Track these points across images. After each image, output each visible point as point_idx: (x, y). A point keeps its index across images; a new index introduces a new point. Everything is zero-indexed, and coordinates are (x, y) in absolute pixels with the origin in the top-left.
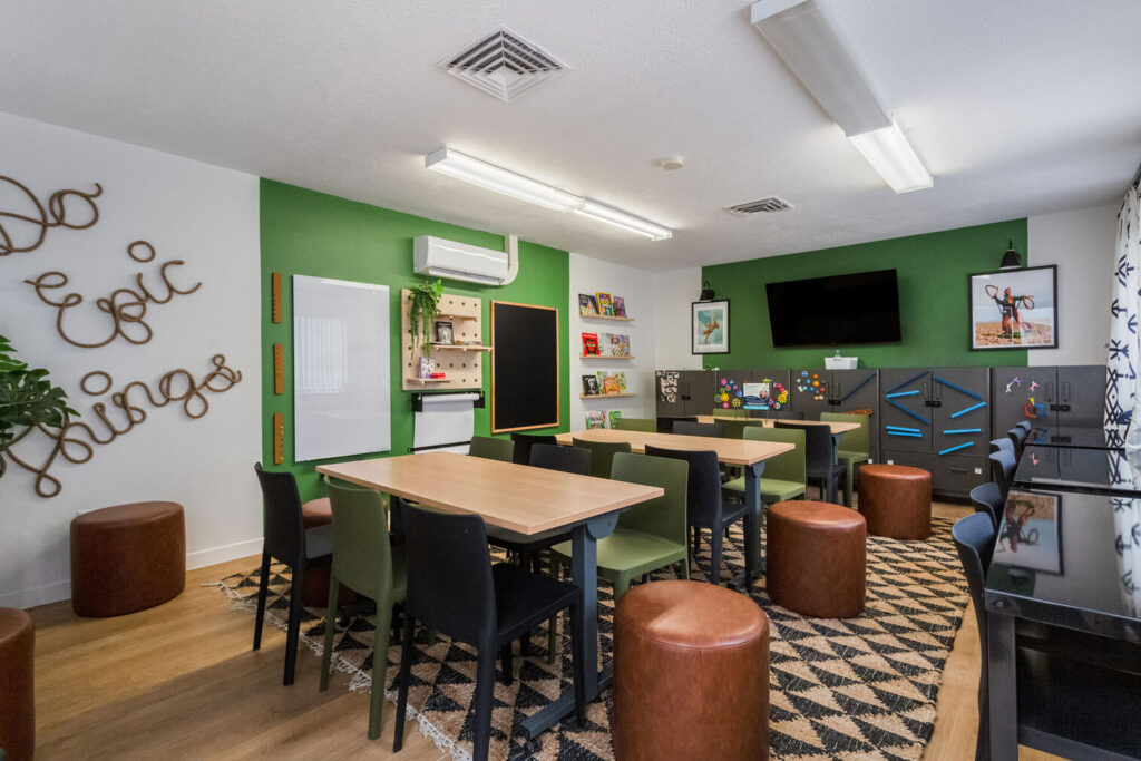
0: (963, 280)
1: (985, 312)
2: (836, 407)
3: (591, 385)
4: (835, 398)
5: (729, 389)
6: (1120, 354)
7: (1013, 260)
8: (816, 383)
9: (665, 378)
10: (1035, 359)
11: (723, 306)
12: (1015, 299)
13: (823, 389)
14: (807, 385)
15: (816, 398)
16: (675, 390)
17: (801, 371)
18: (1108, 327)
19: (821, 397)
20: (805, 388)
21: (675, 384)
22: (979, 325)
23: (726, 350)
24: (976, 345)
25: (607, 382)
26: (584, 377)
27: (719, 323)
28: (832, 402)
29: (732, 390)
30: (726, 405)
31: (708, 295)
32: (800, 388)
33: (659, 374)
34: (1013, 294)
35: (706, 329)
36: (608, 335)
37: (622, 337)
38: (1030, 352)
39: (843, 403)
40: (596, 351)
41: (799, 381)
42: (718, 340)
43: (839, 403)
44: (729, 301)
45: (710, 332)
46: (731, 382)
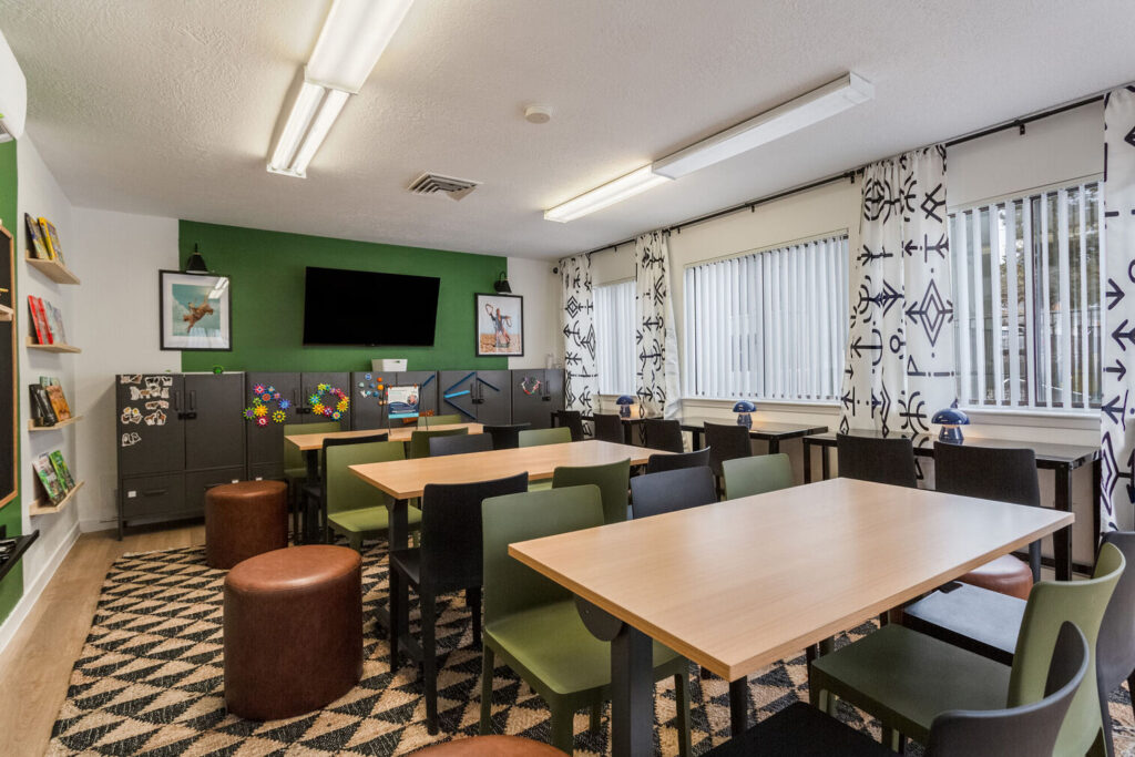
0: (472, 298)
1: (486, 326)
5: (267, 398)
6: (572, 361)
7: (501, 288)
8: (381, 387)
9: (142, 386)
10: (513, 364)
11: (220, 283)
12: (502, 317)
14: (371, 389)
15: (381, 403)
16: (165, 405)
18: (562, 345)
20: (369, 393)
21: (165, 395)
22: (483, 335)
23: (226, 346)
24: (481, 353)
25: (53, 397)
26: (33, 389)
29: (273, 400)
30: (263, 421)
31: (193, 263)
32: (363, 393)
33: (125, 381)
34: (502, 314)
35: (188, 313)
38: (510, 359)
41: (362, 385)
44: (231, 275)
45: (195, 318)
46: (271, 389)
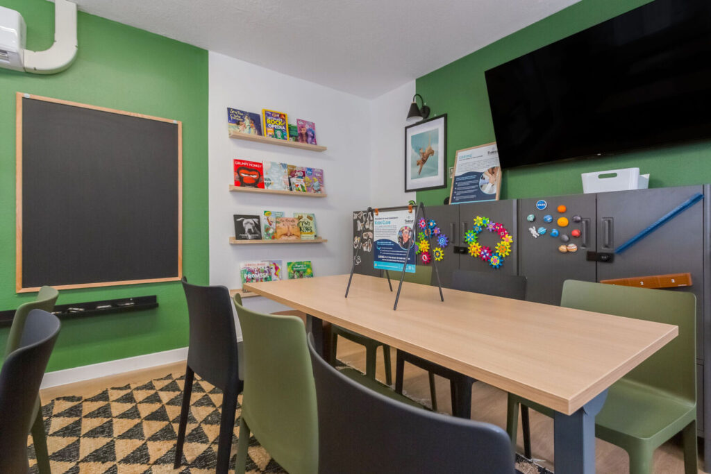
2: (603, 267)
3: (247, 227)
4: (602, 249)
5: (429, 233)
8: (563, 221)
9: (362, 220)
11: (438, 125)
13: (576, 233)
14: (545, 223)
15: (563, 248)
16: (371, 235)
17: (535, 200)
19: (573, 247)
20: (542, 230)
21: (371, 227)
23: (442, 184)
25: (281, 225)
26: (236, 217)
27: (434, 148)
28: (594, 257)
29: (433, 235)
30: (425, 258)
32: (533, 231)
35: (419, 158)
36: (284, 166)
37: (309, 169)
39: (617, 259)
40: (259, 184)
41: (531, 218)
42: (433, 172)
43: (609, 259)
44: (445, 116)
45: (424, 161)
46: (433, 223)
